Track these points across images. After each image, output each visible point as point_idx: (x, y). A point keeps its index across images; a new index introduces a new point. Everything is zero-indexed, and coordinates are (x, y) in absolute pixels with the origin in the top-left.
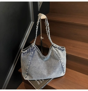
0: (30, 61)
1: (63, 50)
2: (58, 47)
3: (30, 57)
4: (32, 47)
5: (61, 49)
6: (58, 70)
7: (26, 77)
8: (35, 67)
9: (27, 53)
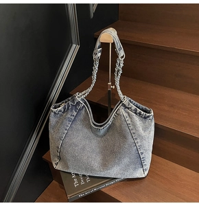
0: (66, 129)
1: (145, 118)
2: (133, 108)
3: (68, 122)
4: (73, 101)
5: (140, 114)
6: (126, 160)
7: (56, 164)
8: (76, 146)
9: (64, 112)
